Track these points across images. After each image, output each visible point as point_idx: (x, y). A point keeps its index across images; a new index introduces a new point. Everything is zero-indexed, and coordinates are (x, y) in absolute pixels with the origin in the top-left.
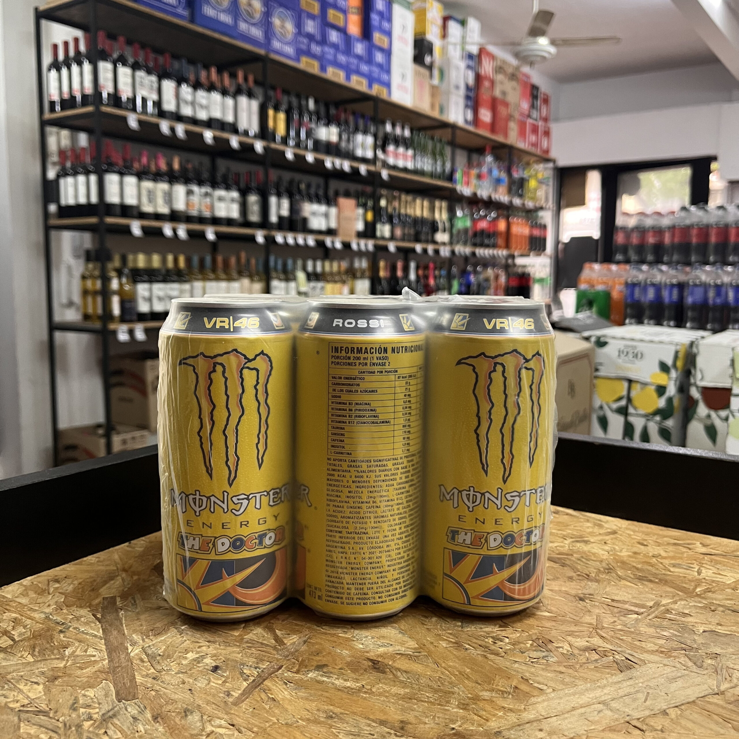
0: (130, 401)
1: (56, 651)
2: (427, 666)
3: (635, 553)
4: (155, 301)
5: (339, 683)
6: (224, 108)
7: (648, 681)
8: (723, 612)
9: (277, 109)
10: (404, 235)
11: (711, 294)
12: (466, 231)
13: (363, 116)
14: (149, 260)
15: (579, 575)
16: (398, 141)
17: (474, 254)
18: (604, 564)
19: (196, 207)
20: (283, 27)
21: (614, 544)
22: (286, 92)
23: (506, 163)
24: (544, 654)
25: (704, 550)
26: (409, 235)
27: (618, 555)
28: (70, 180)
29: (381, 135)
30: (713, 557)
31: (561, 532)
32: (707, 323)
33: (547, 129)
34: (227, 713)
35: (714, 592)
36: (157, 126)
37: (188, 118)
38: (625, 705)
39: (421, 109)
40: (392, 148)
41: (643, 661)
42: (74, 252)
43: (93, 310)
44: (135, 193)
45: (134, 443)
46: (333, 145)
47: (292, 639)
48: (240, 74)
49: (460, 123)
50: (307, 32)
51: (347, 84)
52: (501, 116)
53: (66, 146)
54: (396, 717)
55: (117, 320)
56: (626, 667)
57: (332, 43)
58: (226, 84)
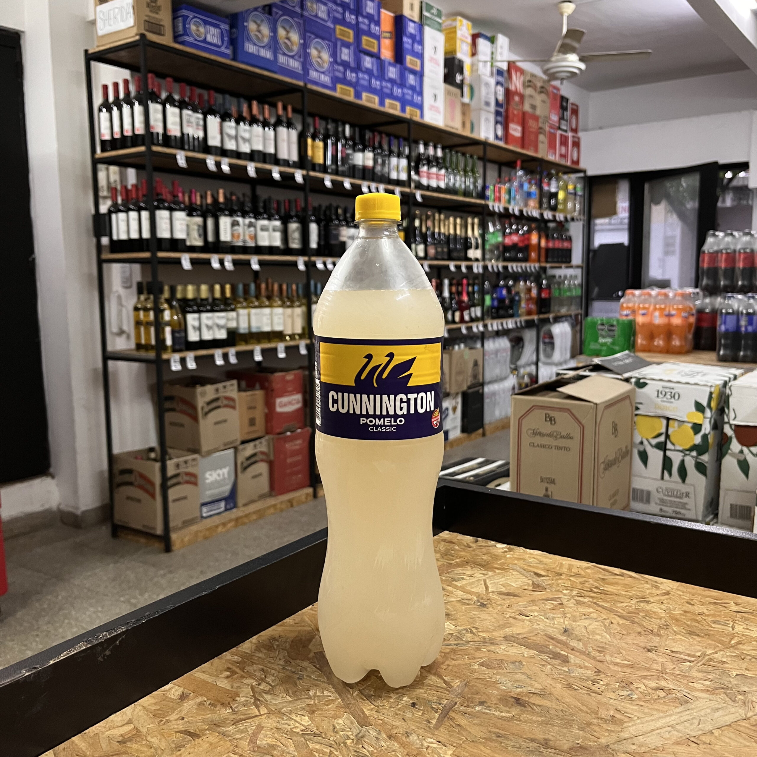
0: (182, 425)
1: (303, 693)
2: (552, 702)
3: (685, 612)
4: (204, 329)
5: (497, 713)
6: (265, 139)
7: (699, 711)
8: (750, 660)
9: (314, 138)
10: (437, 252)
11: (743, 323)
12: (497, 246)
13: (397, 137)
14: (198, 290)
15: (645, 631)
16: (431, 162)
17: (505, 268)
18: (663, 622)
19: (241, 237)
20: (320, 57)
21: (668, 603)
22: (323, 118)
23: (538, 177)
24: (629, 693)
25: (736, 608)
26: (443, 252)
27: (673, 614)
28: (122, 216)
29: (414, 154)
30: (743, 614)
31: (627, 593)
32: (740, 350)
33: (576, 140)
34: (433, 734)
35: (744, 644)
36: (204, 162)
37: (232, 151)
38: (686, 728)
39: (453, 128)
40: (425, 168)
41: (696, 697)
42: (124, 282)
43: (146, 340)
44: (185, 227)
45: (187, 467)
46: (369, 170)
47: (456, 683)
48: (280, 105)
49: (491, 139)
50: (342, 60)
51: (382, 109)
52: (531, 130)
53: (115, 181)
54: (540, 736)
55: (170, 350)
56: (684, 701)
57: (367, 69)
58: (267, 115)
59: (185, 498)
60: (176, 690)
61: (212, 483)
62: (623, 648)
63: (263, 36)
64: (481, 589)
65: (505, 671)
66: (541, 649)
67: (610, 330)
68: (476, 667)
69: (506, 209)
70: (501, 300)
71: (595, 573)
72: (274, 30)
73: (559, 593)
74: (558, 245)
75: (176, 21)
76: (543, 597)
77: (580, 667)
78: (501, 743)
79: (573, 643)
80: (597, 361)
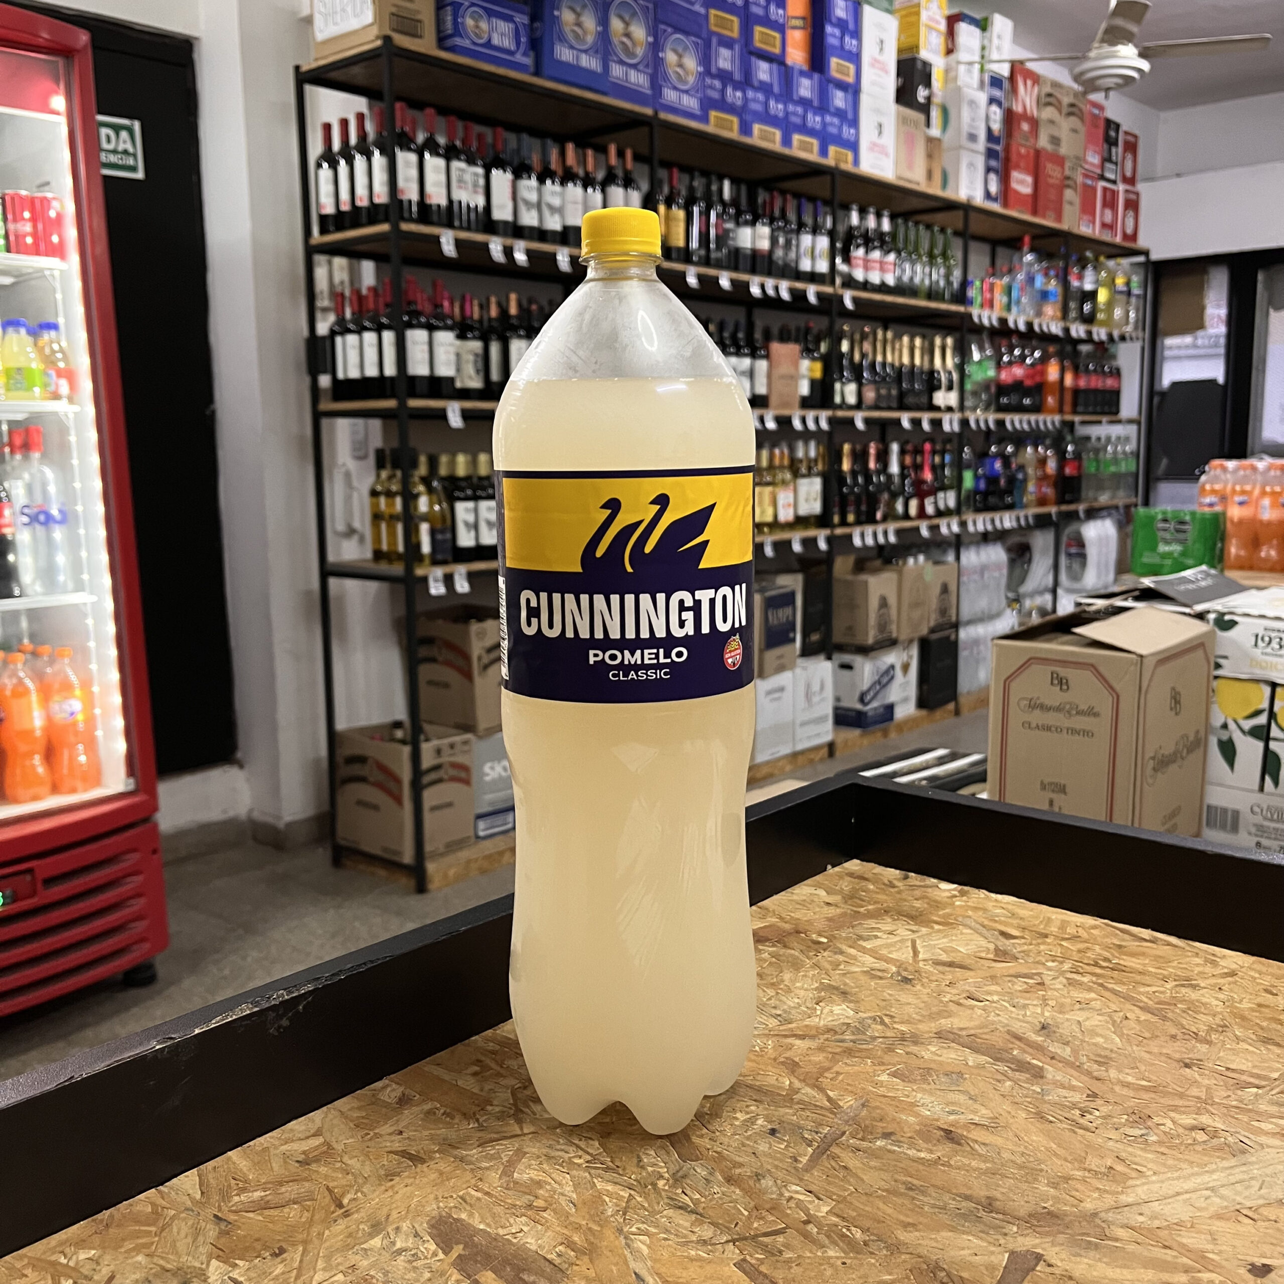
0: (446, 686)
2: (1007, 1140)
3: (1260, 1005)
4: (483, 527)
5: (912, 1153)
7: (1264, 1167)
9: (670, 202)
10: (879, 396)
12: (986, 386)
13: (812, 199)
14: (473, 463)
15: (1183, 1033)
16: (869, 240)
17: (1000, 423)
18: (1218, 1020)
20: (681, 65)
21: (1231, 991)
22: (684, 169)
23: (1061, 264)
24: (1143, 1132)
26: (889, 396)
27: (1236, 1008)
28: (352, 339)
29: (841, 230)
31: (1159, 971)
33: (1133, 197)
34: (801, 1180)
36: (485, 247)
37: (531, 229)
38: (1237, 1193)
39: (910, 181)
40: (861, 252)
41: (1261, 1145)
42: (355, 449)
43: (389, 544)
44: (453, 358)
45: (451, 755)
46: (763, 256)
47: (848, 1102)
48: (613, 149)
49: (979, 200)
50: (719, 69)
51: (786, 151)
52: (1051, 181)
53: (342, 283)
54: (981, 1192)
55: (427, 561)
56: (1240, 1151)
57: (761, 82)
58: (590, 167)
59: (449, 805)
60: (394, 1090)
61: (494, 781)
62: (1141, 1060)
63: (585, 32)
64: (906, 955)
65: (933, 1086)
66: (997, 1054)
67: (1178, 531)
68: (884, 1077)
69: (1003, 321)
70: (992, 480)
71: (1106, 936)
72: (604, 22)
73: (1040, 966)
74: (1097, 382)
75: (442, 12)
76: (1012, 972)
77: (1064, 1088)
78: (914, 1198)
79: (1055, 1048)
80: (1147, 582)
